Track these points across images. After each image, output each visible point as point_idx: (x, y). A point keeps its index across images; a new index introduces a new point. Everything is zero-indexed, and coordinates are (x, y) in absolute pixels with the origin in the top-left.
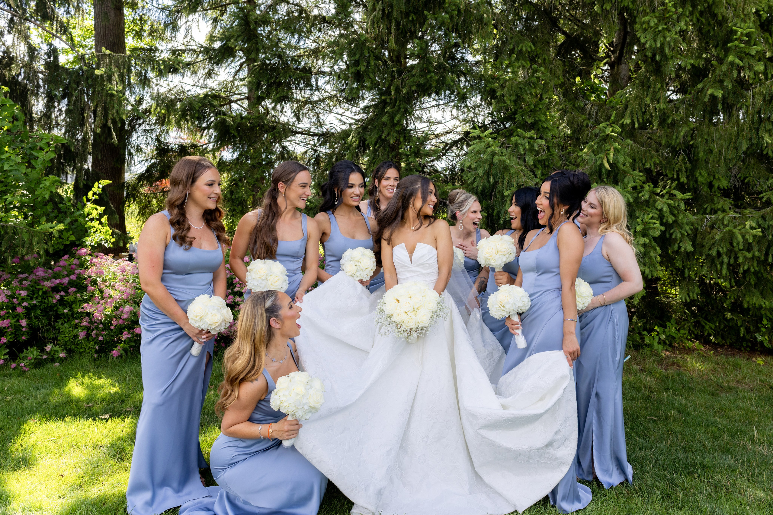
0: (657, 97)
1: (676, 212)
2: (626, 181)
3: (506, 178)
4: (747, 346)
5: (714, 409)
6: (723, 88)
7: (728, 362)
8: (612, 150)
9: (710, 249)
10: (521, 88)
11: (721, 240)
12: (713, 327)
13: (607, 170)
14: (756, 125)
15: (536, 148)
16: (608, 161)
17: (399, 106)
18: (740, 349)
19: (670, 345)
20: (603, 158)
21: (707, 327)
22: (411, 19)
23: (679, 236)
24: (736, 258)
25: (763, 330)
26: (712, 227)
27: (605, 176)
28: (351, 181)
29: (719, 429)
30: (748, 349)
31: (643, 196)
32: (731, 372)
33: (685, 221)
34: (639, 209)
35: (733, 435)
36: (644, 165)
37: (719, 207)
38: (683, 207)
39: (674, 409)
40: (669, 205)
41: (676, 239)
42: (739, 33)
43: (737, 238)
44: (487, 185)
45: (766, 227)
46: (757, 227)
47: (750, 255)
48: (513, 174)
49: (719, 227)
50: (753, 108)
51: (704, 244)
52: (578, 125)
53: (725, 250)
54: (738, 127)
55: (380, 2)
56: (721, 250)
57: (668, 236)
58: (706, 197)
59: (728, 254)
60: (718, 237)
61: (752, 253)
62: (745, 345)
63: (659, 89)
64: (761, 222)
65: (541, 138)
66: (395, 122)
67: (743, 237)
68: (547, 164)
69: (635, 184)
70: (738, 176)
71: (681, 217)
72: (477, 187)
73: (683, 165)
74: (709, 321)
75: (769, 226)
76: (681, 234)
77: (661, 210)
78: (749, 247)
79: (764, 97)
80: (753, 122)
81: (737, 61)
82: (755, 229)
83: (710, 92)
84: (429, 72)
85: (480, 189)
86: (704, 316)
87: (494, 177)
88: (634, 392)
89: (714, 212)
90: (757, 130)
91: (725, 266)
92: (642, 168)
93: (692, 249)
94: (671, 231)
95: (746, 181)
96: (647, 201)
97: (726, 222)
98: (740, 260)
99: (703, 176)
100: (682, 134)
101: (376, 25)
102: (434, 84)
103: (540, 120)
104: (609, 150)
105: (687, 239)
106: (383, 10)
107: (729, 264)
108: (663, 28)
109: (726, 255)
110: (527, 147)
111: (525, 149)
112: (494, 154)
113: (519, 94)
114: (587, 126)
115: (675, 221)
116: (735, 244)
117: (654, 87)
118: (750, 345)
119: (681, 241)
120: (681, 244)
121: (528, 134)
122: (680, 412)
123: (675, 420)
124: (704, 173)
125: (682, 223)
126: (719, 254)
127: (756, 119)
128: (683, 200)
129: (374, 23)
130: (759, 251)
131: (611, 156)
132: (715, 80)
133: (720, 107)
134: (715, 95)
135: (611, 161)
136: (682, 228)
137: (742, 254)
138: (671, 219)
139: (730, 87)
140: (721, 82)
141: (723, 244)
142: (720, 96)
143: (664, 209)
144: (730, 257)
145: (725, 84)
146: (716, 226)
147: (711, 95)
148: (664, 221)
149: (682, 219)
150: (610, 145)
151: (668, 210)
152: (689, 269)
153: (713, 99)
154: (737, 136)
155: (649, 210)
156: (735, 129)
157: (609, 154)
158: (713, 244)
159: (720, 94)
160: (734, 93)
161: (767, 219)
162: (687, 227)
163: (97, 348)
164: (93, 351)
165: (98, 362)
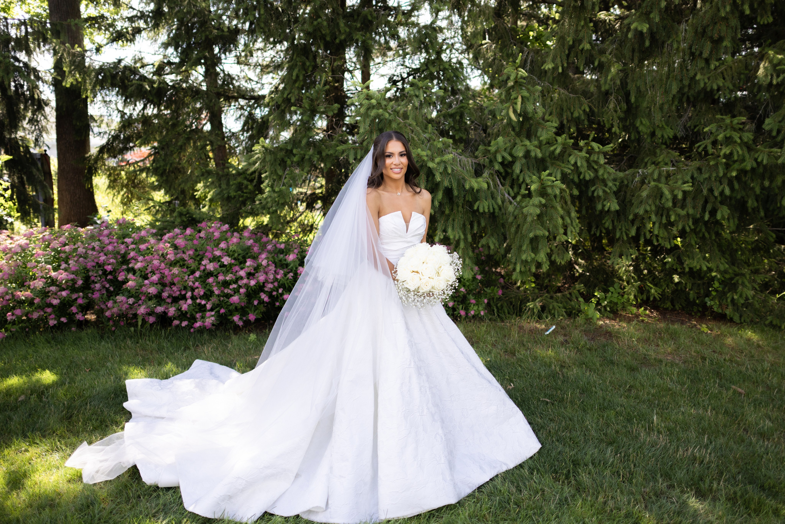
1: (596, 167)
2: (538, 134)
4: (698, 311)
6: (650, 21)
8: (520, 99)
9: (638, 207)
11: (648, 197)
12: (660, 291)
13: (514, 122)
16: (515, 111)
18: (691, 315)
19: (612, 311)
20: (508, 108)
21: (653, 291)
23: (601, 193)
24: (668, 217)
25: (714, 293)
31: (555, 149)
33: (607, 177)
34: (552, 164)
37: (660, 160)
38: (602, 161)
40: (587, 160)
41: (599, 197)
43: (664, 194)
45: (701, 181)
46: (690, 180)
47: (684, 213)
49: (649, 182)
51: (633, 201)
53: (654, 209)
54: (669, 67)
56: (648, 208)
57: (590, 194)
58: (649, 149)
59: (659, 213)
60: (644, 194)
61: (686, 210)
62: (695, 310)
64: (696, 175)
67: (672, 191)
70: (688, 125)
71: (601, 172)
73: (614, 114)
74: (656, 285)
75: (705, 179)
76: (604, 191)
77: (576, 165)
78: (681, 204)
79: (697, 30)
82: (687, 183)
86: (651, 279)
91: (657, 226)
93: (618, 208)
94: (593, 189)
96: (560, 155)
97: (655, 176)
98: (673, 218)
99: (644, 125)
104: (516, 98)
105: (611, 197)
110: (422, 99)
112: (372, 107)
115: (595, 177)
116: (664, 201)
118: (701, 309)
119: (605, 200)
120: (605, 203)
124: (646, 121)
125: (605, 179)
128: (603, 153)
130: (694, 208)
131: (519, 107)
132: (642, 13)
133: (647, 43)
134: (639, 29)
135: (519, 111)
136: (606, 185)
137: (675, 211)
138: (589, 175)
139: (657, 20)
140: (647, 14)
141: (650, 202)
142: (645, 30)
143: (579, 164)
144: (662, 215)
145: (652, 16)
146: (646, 181)
147: (636, 29)
148: (581, 177)
149: (603, 175)
150: (518, 93)
151: (585, 164)
152: (620, 229)
153: (640, 34)
154: (668, 78)
155: (563, 165)
156: (666, 69)
157: (516, 104)
158: (641, 202)
159: (645, 28)
160: (664, 28)
161: (703, 170)
162: (610, 184)
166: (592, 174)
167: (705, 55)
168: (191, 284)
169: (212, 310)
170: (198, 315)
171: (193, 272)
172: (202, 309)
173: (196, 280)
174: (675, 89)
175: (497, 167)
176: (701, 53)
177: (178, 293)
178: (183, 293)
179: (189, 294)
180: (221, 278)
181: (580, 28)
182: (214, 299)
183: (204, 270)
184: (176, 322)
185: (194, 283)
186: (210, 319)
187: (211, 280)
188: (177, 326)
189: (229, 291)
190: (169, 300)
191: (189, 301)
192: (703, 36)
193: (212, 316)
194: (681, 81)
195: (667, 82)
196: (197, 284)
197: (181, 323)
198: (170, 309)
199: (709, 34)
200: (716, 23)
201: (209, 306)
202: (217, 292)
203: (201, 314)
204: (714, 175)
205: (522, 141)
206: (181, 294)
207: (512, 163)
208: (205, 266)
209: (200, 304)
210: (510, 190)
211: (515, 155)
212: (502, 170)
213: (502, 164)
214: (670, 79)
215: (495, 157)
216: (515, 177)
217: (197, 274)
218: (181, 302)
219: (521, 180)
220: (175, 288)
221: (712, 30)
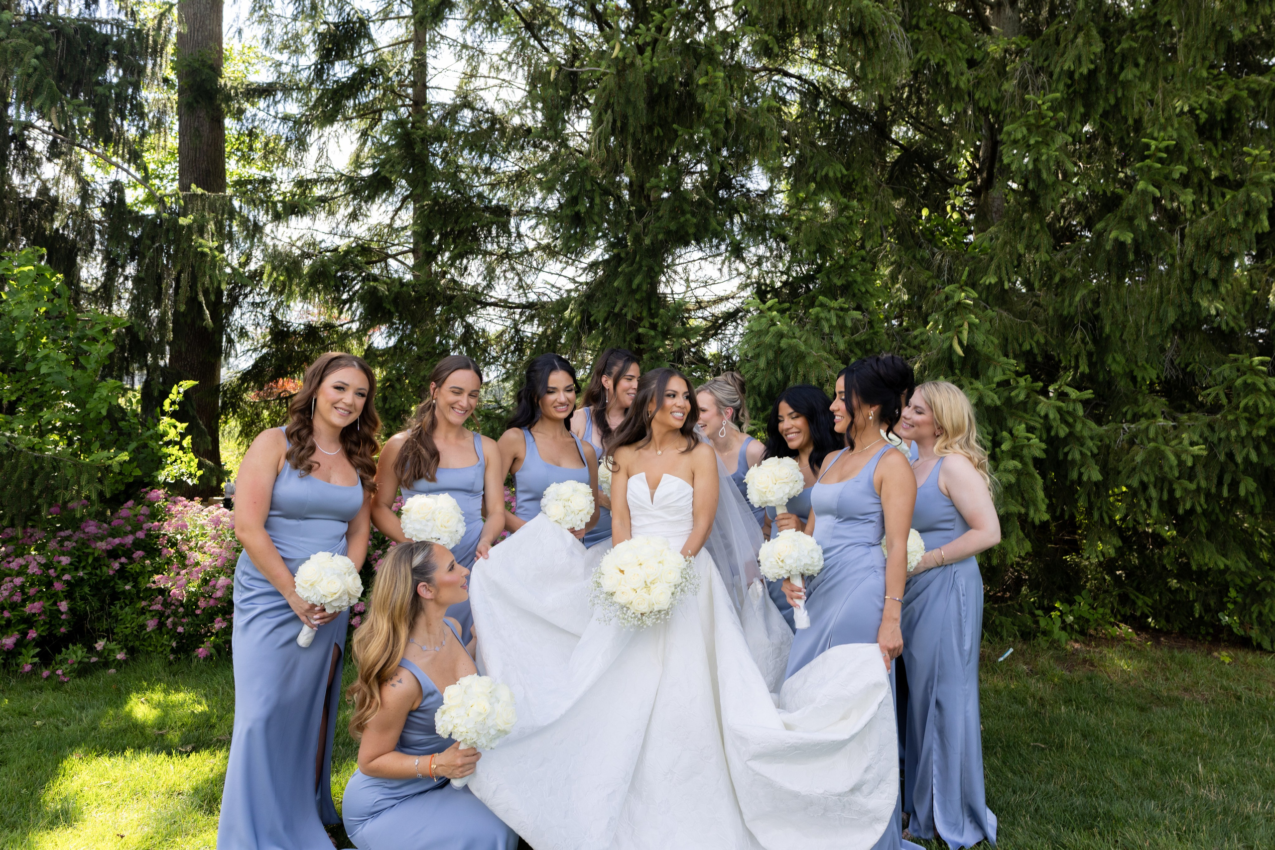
0: (1035, 243)
1: (1071, 420)
2: (990, 372)
3: (801, 372)
4: (1208, 634)
5: (1140, 731)
6: (1134, 229)
7: (1172, 658)
8: (966, 326)
9: (1128, 477)
10: (824, 233)
11: (1144, 462)
12: (1149, 601)
13: (960, 357)
14: (1187, 284)
15: (849, 324)
16: (960, 343)
17: (640, 263)
18: (1195, 639)
19: (1082, 632)
20: (952, 338)
21: (1140, 603)
22: (655, 134)
23: (1078, 456)
24: (1171, 491)
25: (1231, 606)
26: (1131, 442)
27: (958, 366)
28: (551, 384)
29: (1144, 762)
30: (1209, 638)
31: (1017, 396)
32: (1176, 674)
33: (1086, 433)
34: (1012, 415)
35: (1164, 771)
36: (1021, 346)
37: (1145, 410)
38: (1080, 412)
39: (1076, 731)
40: (1059, 410)
41: (1073, 461)
42: (1153, 147)
43: (1168, 459)
44: (775, 383)
45: (1216, 441)
46: (1201, 441)
47: (1193, 486)
48: (811, 366)
49: (1142, 443)
50: (1182, 259)
51: (1120, 468)
52: (919, 286)
53: (1152, 479)
54: (1161, 287)
55: (609, 112)
56: (1145, 479)
57: (1061, 457)
58: (1125, 395)
59: (1159, 485)
60: (1139, 459)
61: (1195, 482)
63: (1038, 231)
64: (1206, 433)
65: (858, 308)
66: (634, 286)
67: (1178, 456)
68: (868, 347)
69: (1005, 377)
70: (1176, 362)
71: (1079, 427)
72: (759, 384)
73: (1082, 346)
74: (1144, 594)
75: (1220, 440)
76: (1082, 453)
77: (1046, 416)
78: (1190, 474)
79: (1198, 243)
80: (1183, 281)
81: (1151, 188)
82: (1197, 444)
83: (1113, 235)
84: (683, 213)
85: (763, 388)
86: (1135, 584)
87: (783, 369)
88: (1015, 706)
89: (1135, 418)
90: (1190, 292)
91: (1155, 504)
92: (1018, 352)
93: (1100, 478)
94: (1066, 450)
95: (1188, 370)
96: (1024, 403)
97: (1152, 434)
98: (1178, 494)
99: (1118, 363)
100: (1077, 299)
101: (603, 144)
102: (692, 230)
103: (855, 281)
104: (961, 326)
105: (1091, 462)
106: (614, 121)
107: (1160, 501)
108: (1037, 142)
109: (1155, 487)
110: (834, 323)
111: (831, 326)
112: (781, 335)
113: (823, 243)
114: (933, 287)
115: (1071, 434)
116: (1166, 469)
117: (1030, 229)
119: (1082, 466)
120: (1083, 470)
121: (834, 304)
122: (1085, 736)
123: (1075, 748)
124: (1120, 358)
125: (1083, 437)
126: (1144, 486)
127: (1186, 276)
128: (1081, 401)
129: (600, 141)
130: (1207, 479)
131: (965, 336)
132: (1122, 218)
133: (1131, 257)
134: (1122, 239)
135: (965, 343)
136: (1082, 445)
137: (1180, 484)
138: (1063, 431)
139: (1143, 228)
140: (1131, 219)
141: (1147, 469)
142: (1129, 241)
143: (1051, 416)
144: (1162, 490)
145: (1136, 222)
146: (1137, 441)
147: (1116, 240)
148: (1053, 433)
149: (1080, 431)
150: (963, 318)
151: (1058, 416)
152: (1099, 509)
153: (1120, 245)
154: (1161, 301)
155: (1027, 416)
156: (1157, 290)
157: (961, 332)
158: (1134, 470)
159: (1128, 238)
160: (1152, 237)
161: (1216, 428)
162: (1090, 443)
163: (174, 644)
164: (168, 649)
165: (175, 667)
166: (1067, 430)
167: (1213, 274)
174: (1172, 317)
176: (1206, 273)
181: (1034, 233)
192: (1207, 251)
194: (1180, 306)
195: (1159, 308)
199: (1217, 248)
200: (1224, 235)
204: (1233, 433)
205: (971, 383)
214: (1164, 304)
221: (1221, 243)
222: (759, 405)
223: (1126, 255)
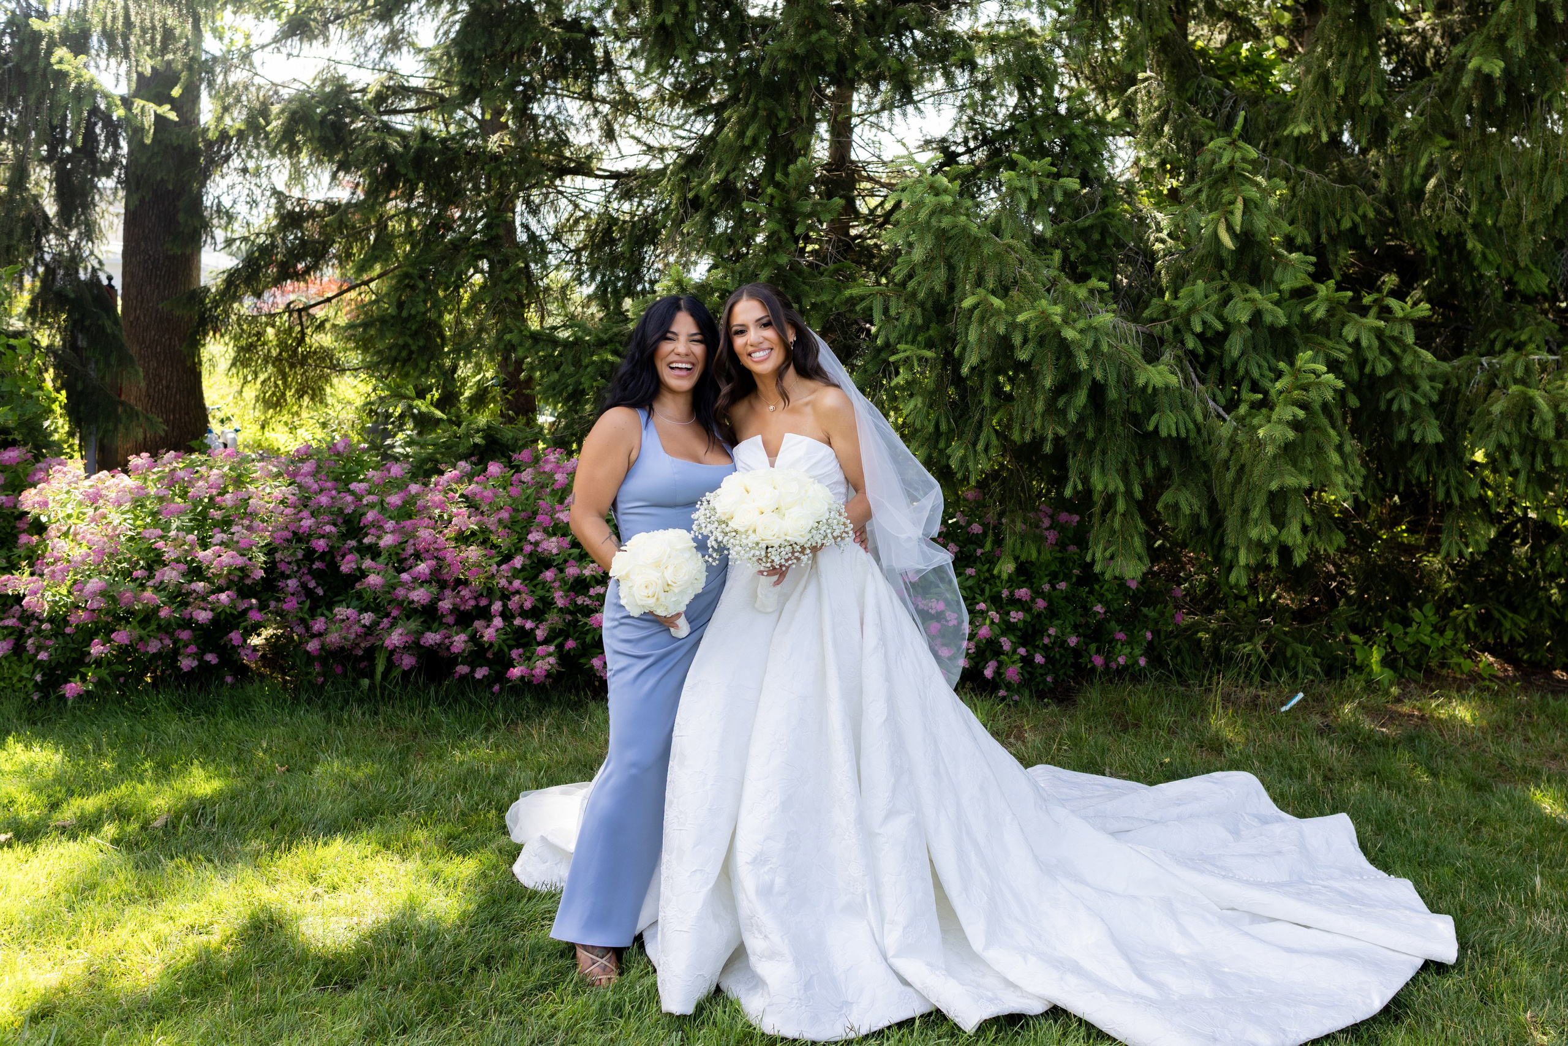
0: (1361, 79)
1: (1397, 350)
2: (1276, 276)
6: (1505, 55)
8: (1240, 205)
11: (1505, 415)
13: (1229, 250)
16: (1230, 228)
20: (1216, 222)
23: (1407, 406)
24: (1548, 457)
26: (1491, 385)
27: (1225, 265)
31: (1314, 310)
33: (1419, 370)
34: (1304, 341)
38: (1410, 339)
40: (1379, 334)
41: (1402, 413)
43: (1539, 411)
49: (1505, 386)
51: (1471, 424)
53: (1517, 442)
56: (1506, 441)
57: (1382, 407)
59: (1528, 450)
60: (1500, 409)
68: (1098, 237)
71: (1407, 360)
74: (1513, 610)
76: (1413, 402)
77: (1357, 344)
93: (1440, 438)
94: (1390, 395)
96: (1324, 323)
104: (1232, 202)
105: (1428, 415)
107: (1531, 475)
109: (1523, 452)
110: (1035, 196)
111: (1031, 203)
115: (1397, 371)
119: (1413, 420)
120: (1414, 426)
121: (1036, 166)
125: (1414, 376)
126: (1506, 451)
128: (1412, 321)
131: (1237, 219)
132: (1488, 37)
133: (1501, 99)
134: (1486, 69)
135: (1238, 229)
136: (1415, 389)
137: (1561, 446)
138: (1383, 367)
139: (1521, 52)
140: (1502, 39)
141: (1509, 426)
142: (1497, 73)
143: (1364, 343)
144: (1533, 456)
145: (1509, 44)
146: (1499, 383)
147: (1478, 71)
148: (1367, 370)
149: (1411, 366)
150: (1236, 191)
151: (1376, 343)
152: (1444, 483)
153: (1484, 80)
154: (1544, 169)
155: (1329, 343)
156: (1538, 152)
157: (1232, 213)
158: (1490, 426)
159: (1496, 68)
160: (1535, 67)
162: (1426, 386)
163: (38, 678)
164: (30, 685)
165: (39, 712)
166: (1389, 365)
168: (503, 582)
169: (546, 642)
170: (515, 653)
171: (507, 558)
172: (523, 638)
173: (516, 573)
174: (1559, 193)
175: (1191, 343)
177: (472, 603)
178: (483, 602)
179: (497, 606)
180: (572, 571)
181: (1361, 62)
182: (553, 619)
183: (531, 554)
184: (462, 669)
185: (510, 583)
186: (545, 662)
187: (549, 575)
188: (463, 678)
189: (588, 602)
190: (450, 619)
191: (498, 622)
193: (550, 655)
195: (1542, 178)
196: (517, 583)
197: (473, 671)
198: (456, 638)
201: (540, 634)
202: (560, 603)
203: (521, 650)
205: (1244, 292)
206: (477, 606)
207: (1222, 337)
208: (536, 544)
209: (522, 628)
210: (1218, 393)
211: (1231, 319)
212: (1201, 351)
213: (1200, 336)
214: (1550, 172)
215: (1188, 323)
216: (1227, 364)
217: (518, 561)
218: (478, 624)
219: (1241, 371)
220: (465, 592)
222: (920, 321)
223: (1493, 96)
